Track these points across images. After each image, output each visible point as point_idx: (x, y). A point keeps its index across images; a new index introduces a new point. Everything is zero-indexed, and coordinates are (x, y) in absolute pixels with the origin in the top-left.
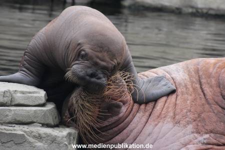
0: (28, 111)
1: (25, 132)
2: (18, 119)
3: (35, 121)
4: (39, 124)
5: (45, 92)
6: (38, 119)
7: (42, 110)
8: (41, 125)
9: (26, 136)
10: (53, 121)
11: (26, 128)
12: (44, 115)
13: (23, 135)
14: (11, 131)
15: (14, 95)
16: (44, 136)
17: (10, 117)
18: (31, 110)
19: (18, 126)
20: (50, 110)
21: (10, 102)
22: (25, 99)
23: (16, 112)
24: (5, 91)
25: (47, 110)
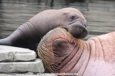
0: (24, 64)
2: (18, 70)
3: (29, 71)
4: (31, 73)
5: (35, 52)
6: (31, 70)
7: (33, 64)
8: (33, 73)
10: (41, 71)
12: (35, 67)
15: (15, 55)
17: (13, 69)
18: (26, 64)
19: (18, 74)
20: (38, 63)
21: (12, 59)
22: (22, 57)
23: (17, 65)
24: (9, 52)
25: (36, 64)
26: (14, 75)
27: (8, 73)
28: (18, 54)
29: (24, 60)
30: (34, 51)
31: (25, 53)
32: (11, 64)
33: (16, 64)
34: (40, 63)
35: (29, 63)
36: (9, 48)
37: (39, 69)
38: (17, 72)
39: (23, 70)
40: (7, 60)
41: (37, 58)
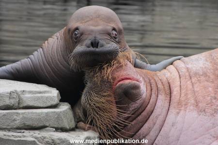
0: (39, 113)
1: (36, 138)
2: (28, 123)
3: (47, 125)
4: (52, 129)
5: (58, 91)
6: (50, 123)
7: (54, 112)
8: (54, 129)
9: (38, 143)
10: (69, 124)
11: (37, 133)
12: (58, 118)
13: (34, 141)
14: (20, 137)
15: (22, 96)
16: (58, 141)
17: (18, 121)
18: (42, 113)
19: (28, 131)
20: (64, 111)
21: (17, 104)
22: (35, 101)
23: (25, 116)
24: (11, 92)
25: (61, 112)
26: (21, 132)
27: (9, 130)
28: (28, 95)
29: (38, 105)
30: (55, 89)
32: (14, 113)
33: (24, 113)
34: (66, 110)
35: (46, 112)
36: (10, 83)
38: (26, 127)
39: (36, 124)
40: (8, 105)
41: (61, 101)
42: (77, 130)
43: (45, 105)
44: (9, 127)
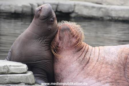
0: (17, 76)
2: (13, 81)
3: (21, 82)
6: (23, 81)
7: (25, 76)
8: (25, 84)
10: (32, 82)
12: (26, 78)
15: (9, 68)
17: (7, 80)
18: (19, 76)
19: (12, 85)
20: (29, 75)
21: (7, 72)
22: (16, 70)
23: (11, 77)
24: (4, 66)
25: (28, 76)
26: (9, 85)
27: (3, 84)
28: (12, 68)
29: (17, 72)
30: (25, 64)
31: (18, 66)
32: (6, 76)
34: (30, 75)
35: (21, 75)
37: (30, 80)
38: (11, 83)
39: (16, 81)
40: (3, 72)
41: (28, 70)
42: (36, 84)
43: (20, 72)
44: (3, 83)
